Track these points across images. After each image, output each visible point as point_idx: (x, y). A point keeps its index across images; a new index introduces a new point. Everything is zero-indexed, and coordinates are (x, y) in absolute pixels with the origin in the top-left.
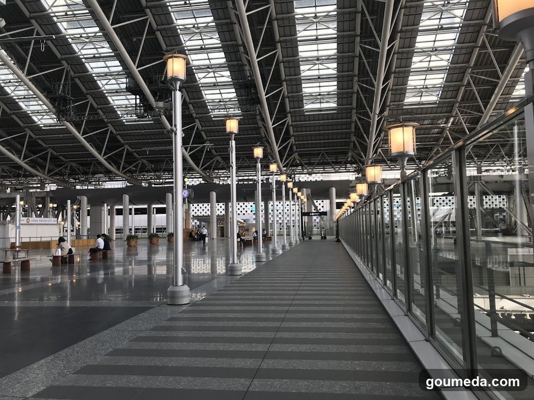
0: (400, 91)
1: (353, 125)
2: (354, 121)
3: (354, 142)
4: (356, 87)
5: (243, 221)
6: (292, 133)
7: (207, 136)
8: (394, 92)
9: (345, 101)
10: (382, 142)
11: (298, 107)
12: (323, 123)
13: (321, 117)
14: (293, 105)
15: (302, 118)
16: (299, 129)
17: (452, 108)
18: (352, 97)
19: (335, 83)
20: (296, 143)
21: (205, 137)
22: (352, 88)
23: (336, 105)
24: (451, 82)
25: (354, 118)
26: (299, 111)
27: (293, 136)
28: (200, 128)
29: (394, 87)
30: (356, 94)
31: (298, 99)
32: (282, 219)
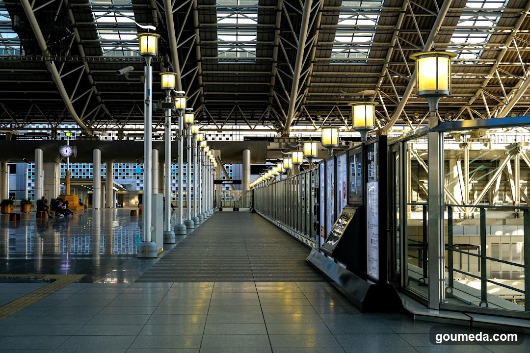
0: (326, 48)
1: (274, 79)
2: (275, 74)
3: (274, 96)
4: (278, 40)
5: (122, 187)
6: (201, 82)
7: (94, 80)
8: (319, 48)
9: (265, 52)
10: (306, 98)
11: (210, 55)
12: (239, 74)
13: (237, 67)
14: (205, 52)
15: (215, 67)
16: (210, 79)
17: (382, 67)
18: (273, 49)
19: (256, 33)
20: (205, 93)
21: (92, 82)
22: (273, 40)
23: (255, 56)
24: (379, 42)
25: (275, 71)
26: (212, 59)
27: (202, 86)
28: (88, 70)
29: (319, 43)
30: (277, 47)
31: (212, 47)
32: (177, 185)
